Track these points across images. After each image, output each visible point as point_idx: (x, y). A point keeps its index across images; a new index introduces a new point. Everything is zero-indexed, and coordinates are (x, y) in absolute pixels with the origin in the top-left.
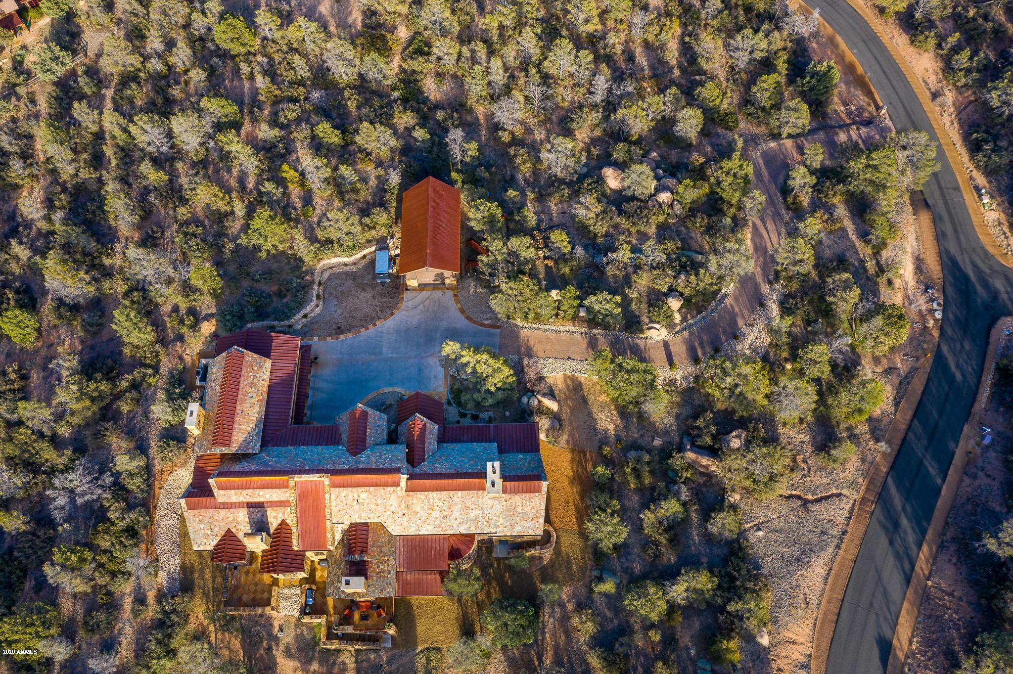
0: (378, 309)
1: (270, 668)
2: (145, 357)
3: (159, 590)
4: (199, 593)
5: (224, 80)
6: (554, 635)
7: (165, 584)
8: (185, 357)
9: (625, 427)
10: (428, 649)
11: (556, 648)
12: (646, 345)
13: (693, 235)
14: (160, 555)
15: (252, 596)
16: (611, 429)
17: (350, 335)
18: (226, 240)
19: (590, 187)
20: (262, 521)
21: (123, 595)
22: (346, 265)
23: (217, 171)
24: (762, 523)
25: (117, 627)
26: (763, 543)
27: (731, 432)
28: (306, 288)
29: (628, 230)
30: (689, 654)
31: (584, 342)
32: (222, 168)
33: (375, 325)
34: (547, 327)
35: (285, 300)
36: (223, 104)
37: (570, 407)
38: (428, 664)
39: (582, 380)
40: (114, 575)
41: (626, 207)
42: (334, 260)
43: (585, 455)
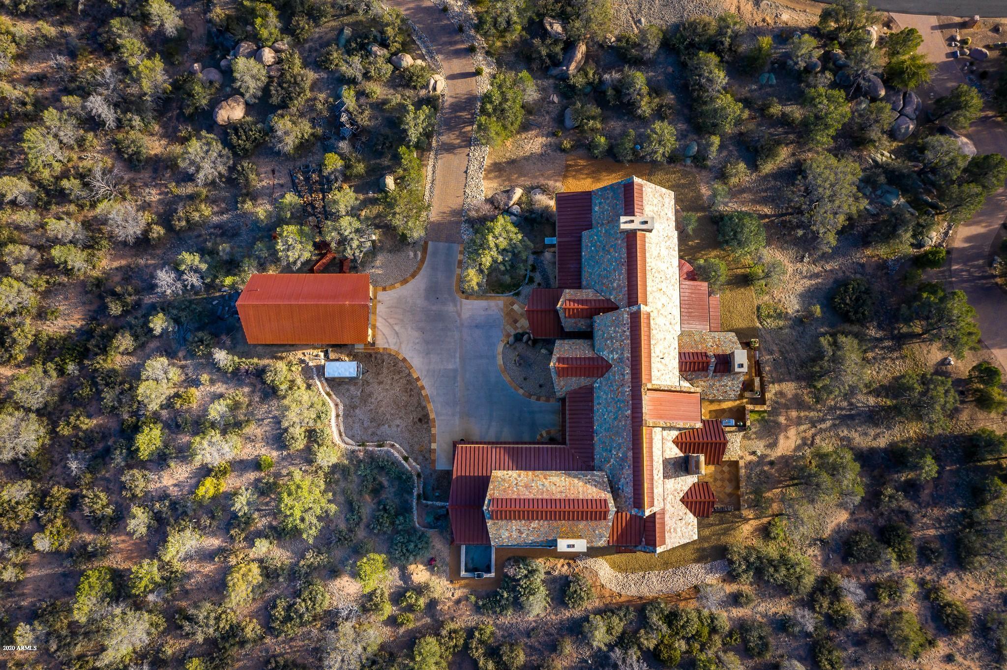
0: (396, 377)
1: (787, 461)
2: (456, 646)
3: (724, 581)
4: (724, 540)
5: (20, 608)
6: (743, 203)
7: (717, 575)
8: (456, 596)
9: (539, 127)
10: (758, 317)
11: (755, 202)
12: (451, 97)
13: (317, 36)
14: (689, 585)
15: (727, 483)
16: (541, 140)
17: (430, 407)
18: (302, 563)
19: (244, 137)
20: (674, 464)
21: (730, 619)
22: (338, 416)
23: (186, 593)
24: (633, 18)
25: (760, 620)
26: (652, 19)
27: (546, 30)
28: (372, 458)
29: (307, 101)
30: (755, 90)
31: (446, 157)
32: (182, 586)
33: (418, 379)
34: (427, 193)
35: (386, 483)
36: (87, 587)
37: (519, 177)
38: (772, 316)
39: (491, 162)
40: (714, 630)
41: (275, 100)
42: (333, 429)
43: (570, 166)
